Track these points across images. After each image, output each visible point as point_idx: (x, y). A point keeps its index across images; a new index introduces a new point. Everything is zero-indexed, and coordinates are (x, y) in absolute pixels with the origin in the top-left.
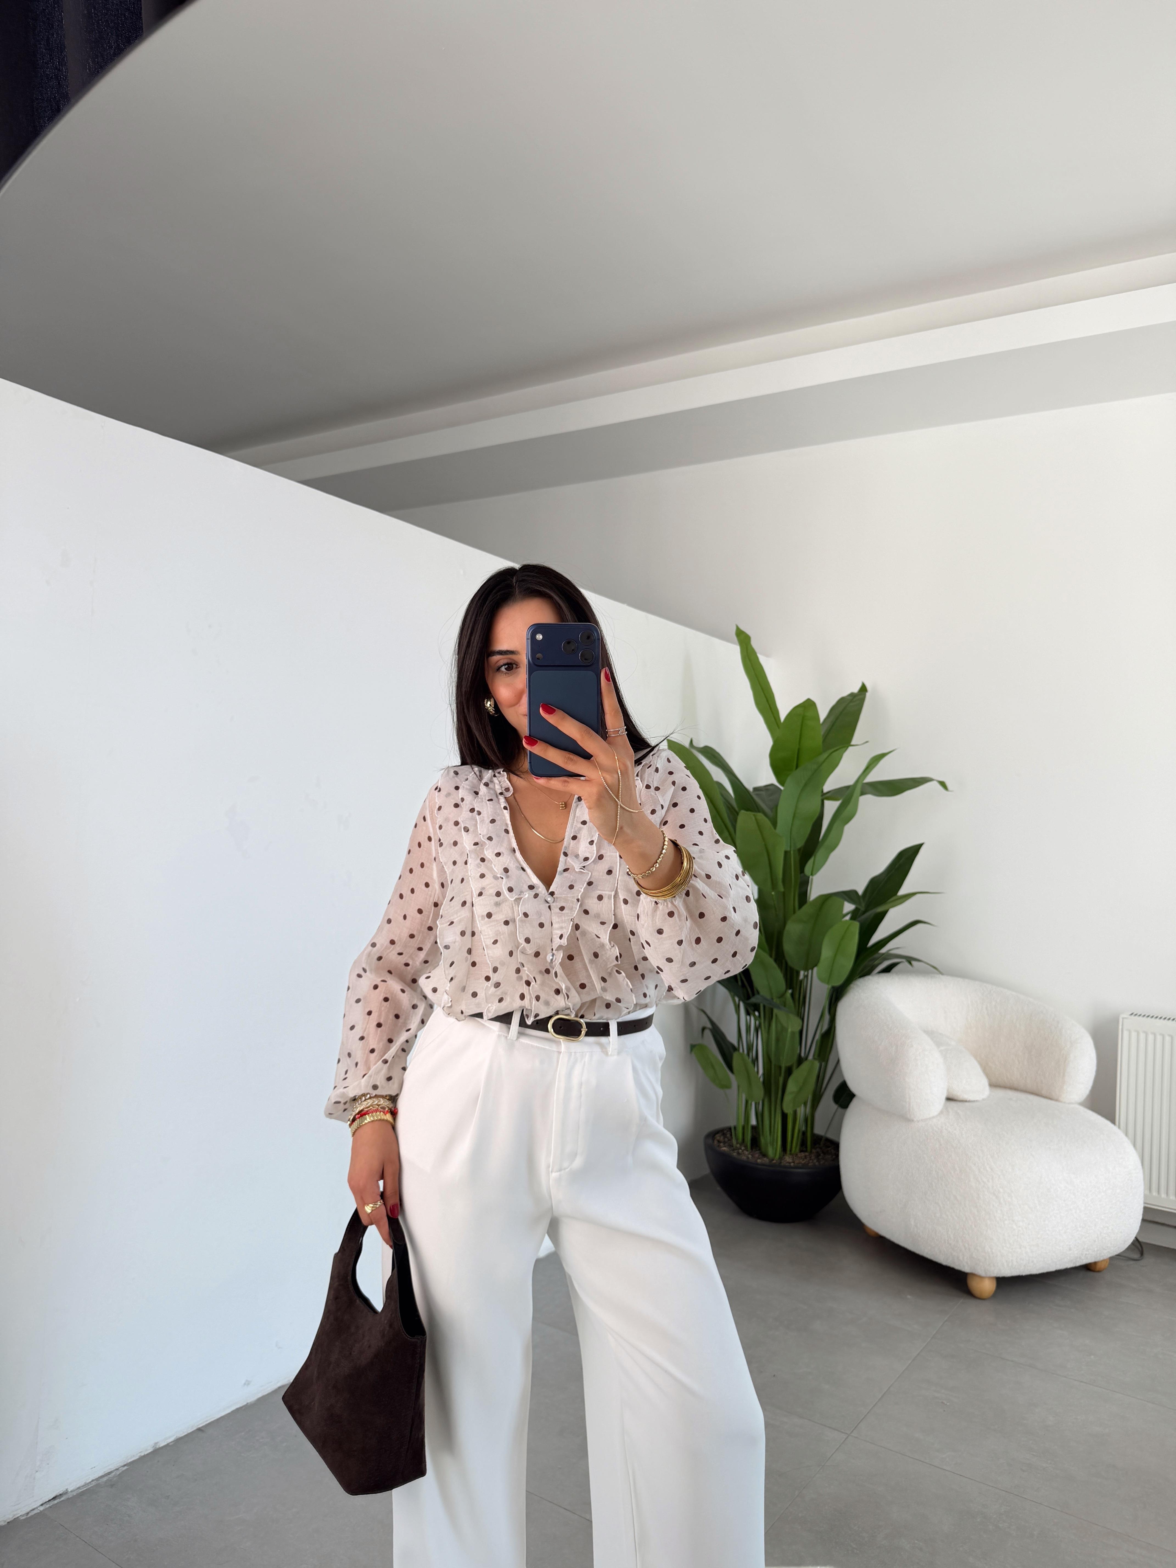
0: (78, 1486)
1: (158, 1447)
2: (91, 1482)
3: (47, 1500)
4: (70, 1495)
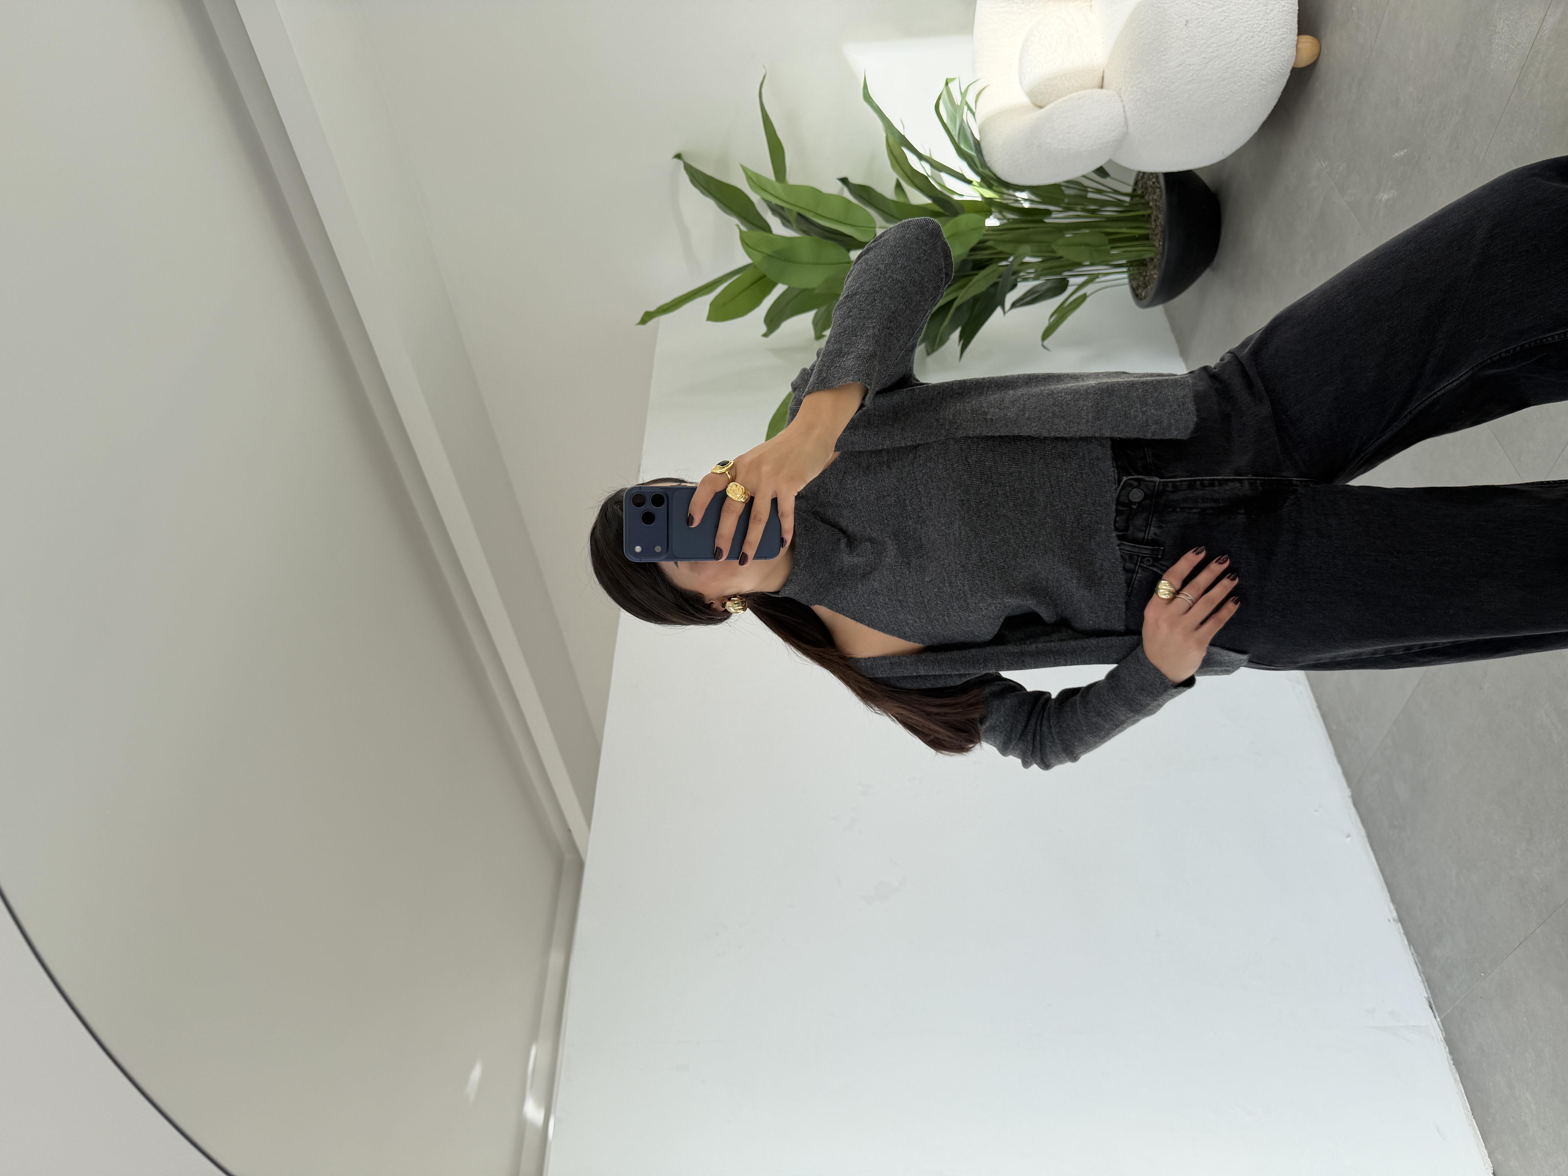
0: (1423, 988)
1: (1397, 918)
2: (1421, 977)
3: (1432, 1014)
4: (1430, 996)
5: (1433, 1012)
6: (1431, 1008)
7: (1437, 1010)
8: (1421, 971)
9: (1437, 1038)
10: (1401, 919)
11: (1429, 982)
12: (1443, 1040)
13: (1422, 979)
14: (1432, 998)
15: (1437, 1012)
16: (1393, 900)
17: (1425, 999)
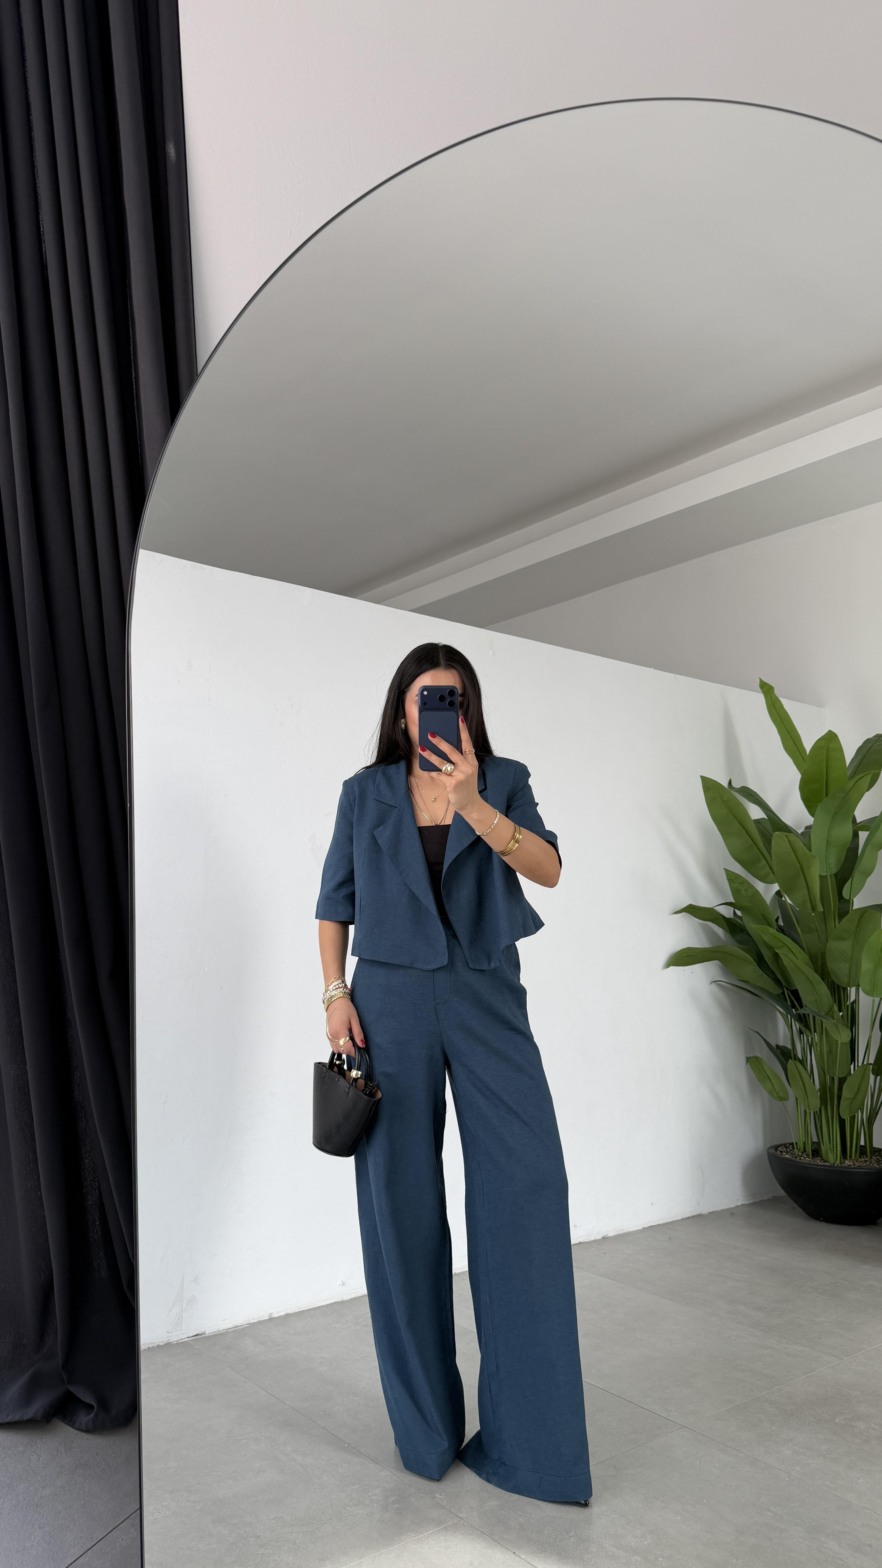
0: (213, 1331)
1: (272, 1317)
2: (222, 1330)
4: (207, 1335)
5: (193, 1336)
6: (196, 1335)
7: (196, 1339)
8: (228, 1330)
9: (171, 1336)
10: (271, 1319)
11: (220, 1335)
12: (170, 1341)
13: (220, 1331)
14: (206, 1337)
15: (193, 1339)
16: (287, 1315)
17: (204, 1331)
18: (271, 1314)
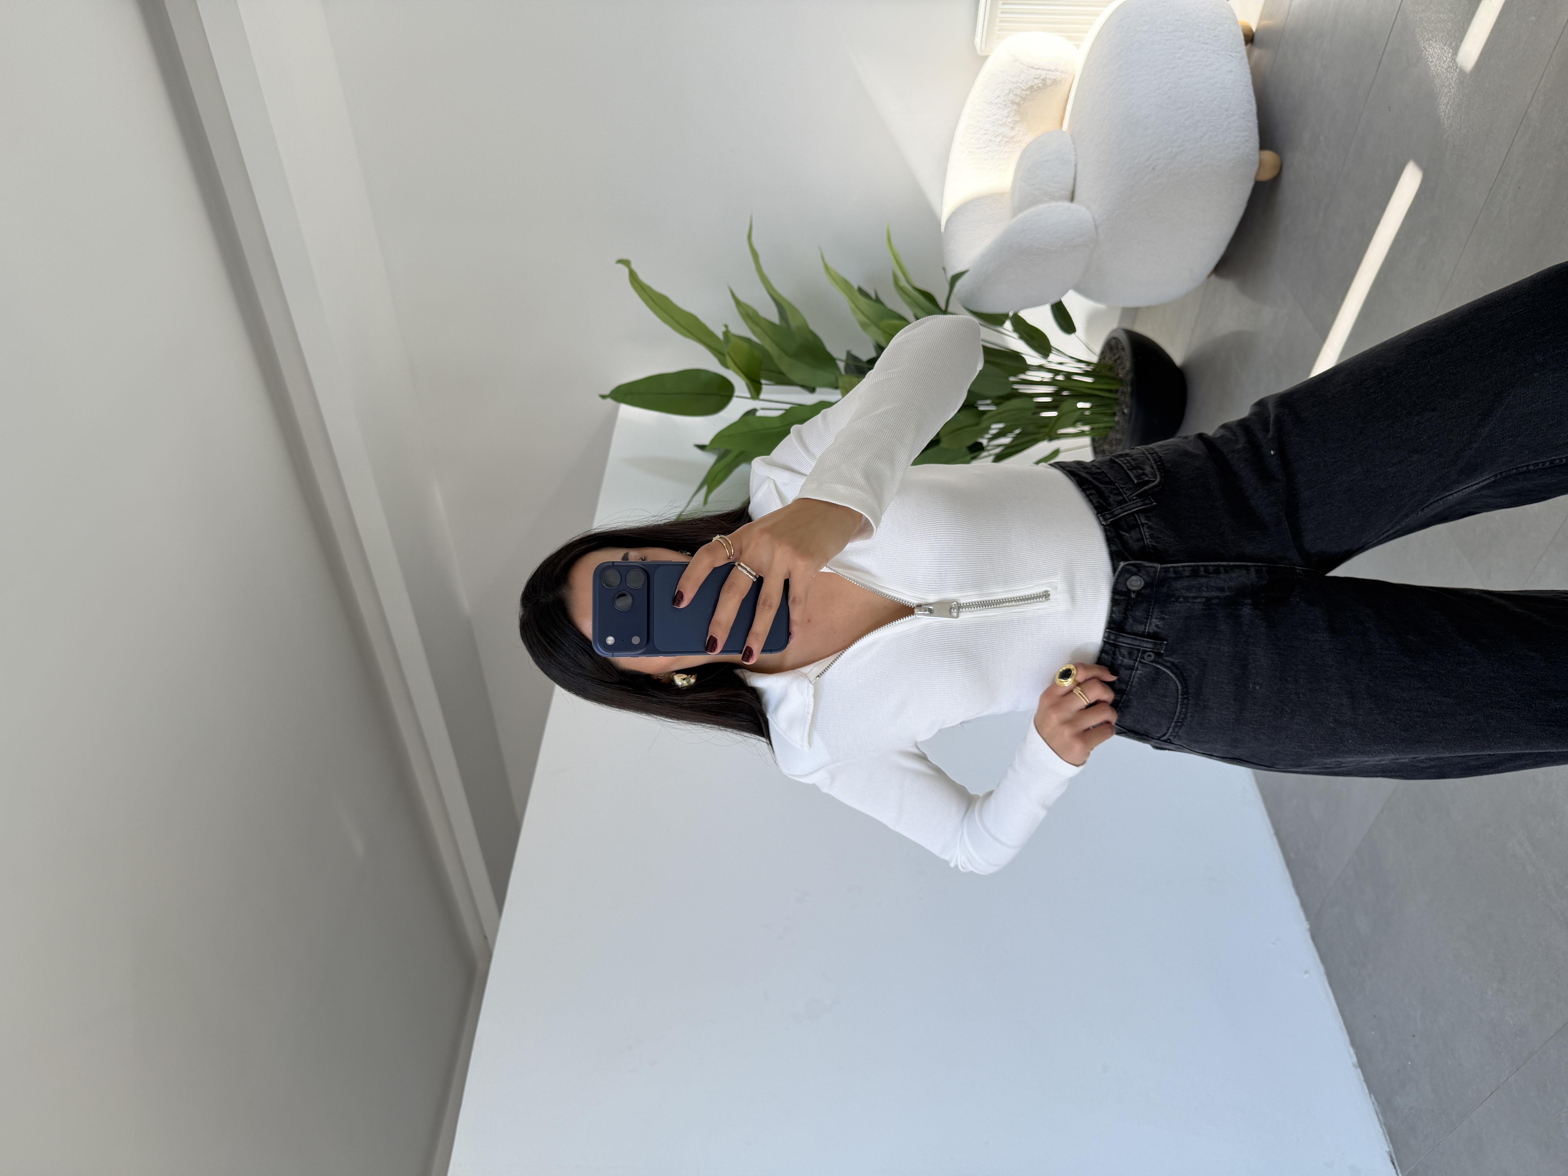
0: (1385, 1141)
1: (1357, 1062)
4: (1392, 1150)
5: (1395, 1168)
6: (1393, 1164)
8: (1382, 1122)
10: (1361, 1065)
11: (1392, 1135)
13: (1384, 1132)
14: (1395, 1152)
15: (1400, 1169)
16: (1354, 1045)
17: (1386, 1154)
18: (1353, 1063)
